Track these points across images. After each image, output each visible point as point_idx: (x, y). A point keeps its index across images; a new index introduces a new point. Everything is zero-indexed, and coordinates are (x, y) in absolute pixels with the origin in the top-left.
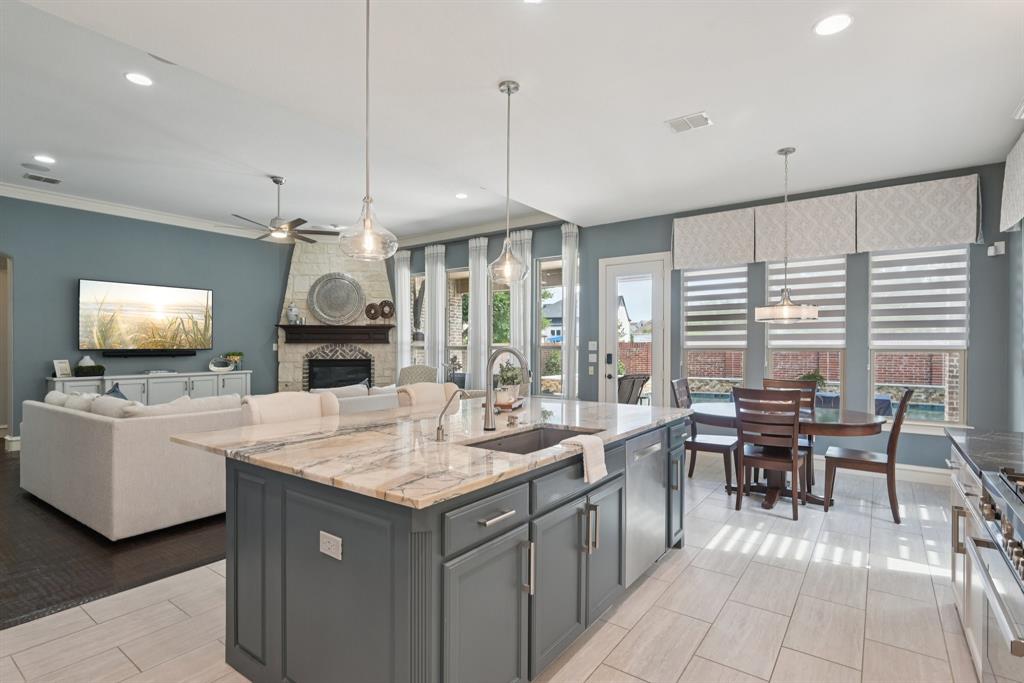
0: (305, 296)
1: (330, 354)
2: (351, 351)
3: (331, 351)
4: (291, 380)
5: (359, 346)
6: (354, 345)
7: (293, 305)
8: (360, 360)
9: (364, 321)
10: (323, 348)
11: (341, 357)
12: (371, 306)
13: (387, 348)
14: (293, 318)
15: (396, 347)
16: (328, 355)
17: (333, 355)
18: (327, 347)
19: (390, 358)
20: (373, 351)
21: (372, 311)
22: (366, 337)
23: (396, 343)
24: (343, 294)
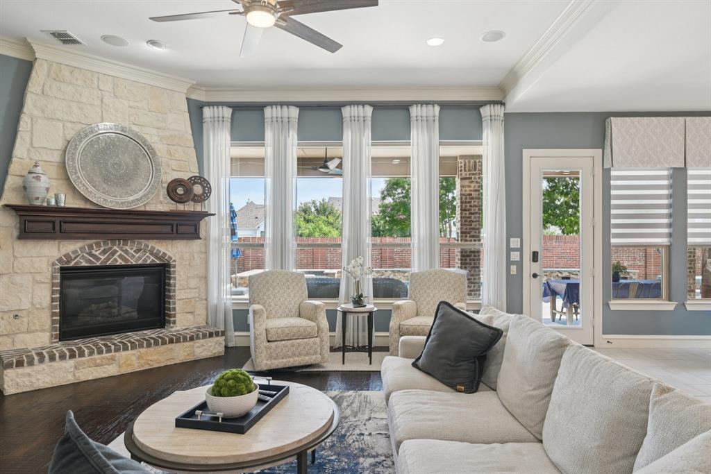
0: (56, 157)
1: (103, 258)
2: (138, 251)
3: (104, 252)
4: (26, 305)
5: (152, 244)
6: (144, 242)
7: (39, 170)
8: (152, 265)
9: (163, 205)
10: (91, 247)
11: (120, 262)
12: (178, 183)
13: (196, 245)
14: (40, 193)
15: (207, 246)
16: (97, 259)
17: (107, 259)
18: (98, 245)
19: (198, 261)
20: (174, 250)
21: (178, 189)
22: (168, 229)
23: (207, 239)
24: (126, 159)
